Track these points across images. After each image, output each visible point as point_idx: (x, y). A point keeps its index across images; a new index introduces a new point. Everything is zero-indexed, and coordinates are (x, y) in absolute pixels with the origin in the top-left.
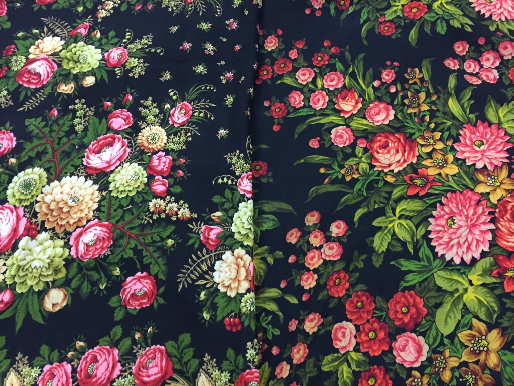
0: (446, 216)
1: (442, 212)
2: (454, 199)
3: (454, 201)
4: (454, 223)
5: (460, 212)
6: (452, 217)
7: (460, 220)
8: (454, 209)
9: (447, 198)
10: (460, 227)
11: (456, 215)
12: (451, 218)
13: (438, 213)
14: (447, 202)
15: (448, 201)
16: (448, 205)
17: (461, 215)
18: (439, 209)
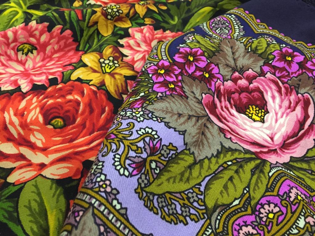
0: (33, 40)
1: (37, 33)
2: (65, 43)
3: (62, 43)
4: (27, 54)
5: (48, 57)
6: (36, 49)
7: (34, 60)
8: (49, 48)
9: (61, 33)
10: (23, 63)
11: (42, 53)
12: (33, 47)
13: (34, 28)
14: (55, 34)
15: (57, 35)
16: (52, 38)
17: (43, 60)
18: (40, 26)
